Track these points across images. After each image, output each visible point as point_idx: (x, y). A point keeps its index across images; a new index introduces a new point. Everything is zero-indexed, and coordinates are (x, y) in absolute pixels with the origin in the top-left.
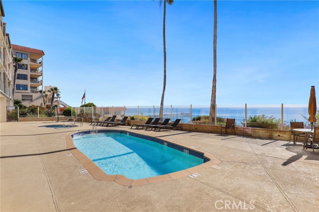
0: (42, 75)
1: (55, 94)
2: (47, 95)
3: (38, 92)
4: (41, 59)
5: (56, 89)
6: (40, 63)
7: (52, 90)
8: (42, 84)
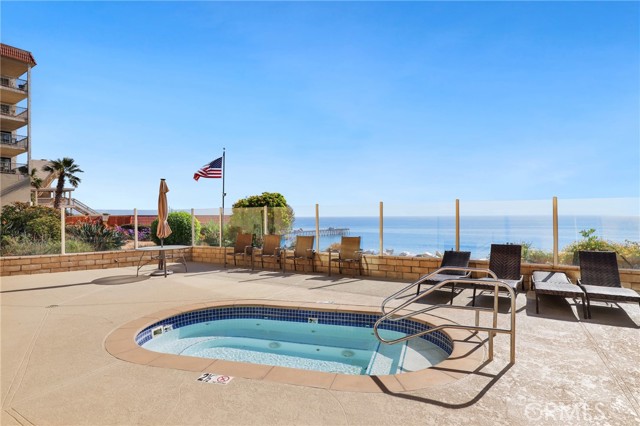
0: (26, 122)
1: (66, 179)
2: (39, 181)
3: (13, 172)
4: (24, 77)
5: (68, 163)
6: (21, 87)
7: (57, 165)
8: (27, 149)
